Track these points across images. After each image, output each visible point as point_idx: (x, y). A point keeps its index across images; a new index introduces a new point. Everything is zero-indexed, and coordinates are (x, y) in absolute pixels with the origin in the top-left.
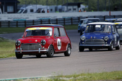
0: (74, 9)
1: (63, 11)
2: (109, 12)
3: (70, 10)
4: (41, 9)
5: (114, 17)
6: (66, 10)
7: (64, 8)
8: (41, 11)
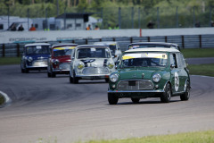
0: (78, 25)
1: (58, 29)
2: (139, 30)
3: (70, 25)
4: (17, 24)
5: (149, 39)
6: (62, 26)
7: (60, 22)
8: (17, 28)
